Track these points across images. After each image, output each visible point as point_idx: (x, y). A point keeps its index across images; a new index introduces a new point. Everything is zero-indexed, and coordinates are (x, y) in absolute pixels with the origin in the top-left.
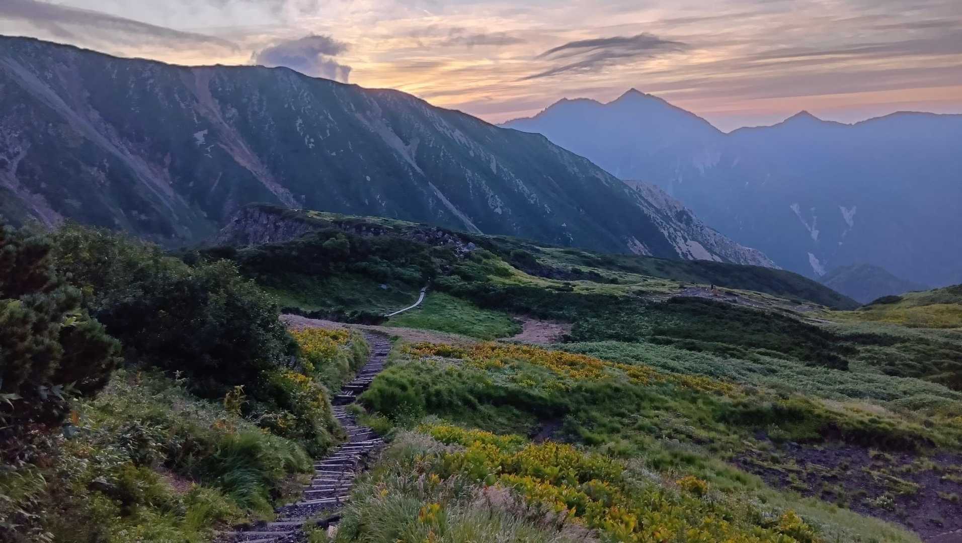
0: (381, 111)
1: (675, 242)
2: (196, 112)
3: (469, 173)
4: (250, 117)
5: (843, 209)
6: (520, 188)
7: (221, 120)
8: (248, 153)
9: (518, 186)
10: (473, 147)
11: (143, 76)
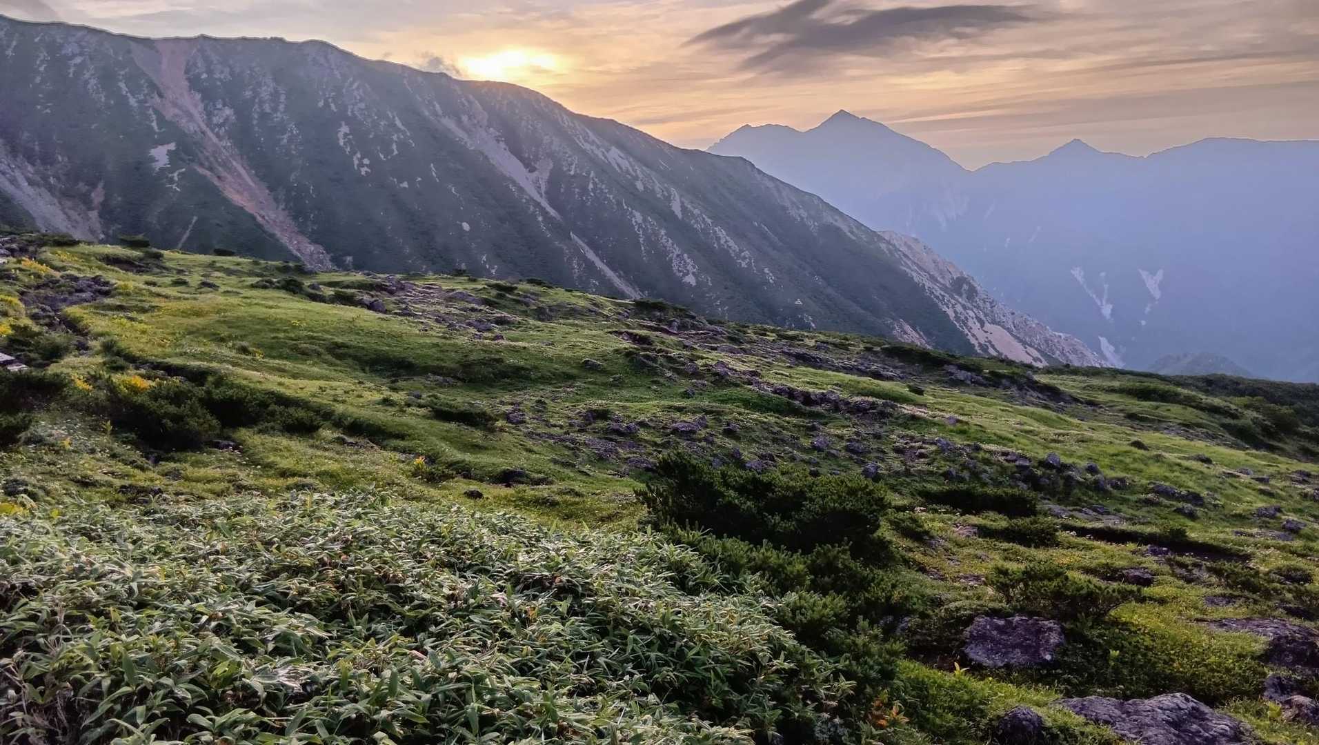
0: (486, 115)
1: (967, 326)
2: (156, 111)
3: (638, 217)
4: (255, 122)
5: (1144, 274)
6: (722, 242)
7: (204, 127)
8: (251, 183)
9: (718, 239)
10: (641, 176)
11: (63, 52)
